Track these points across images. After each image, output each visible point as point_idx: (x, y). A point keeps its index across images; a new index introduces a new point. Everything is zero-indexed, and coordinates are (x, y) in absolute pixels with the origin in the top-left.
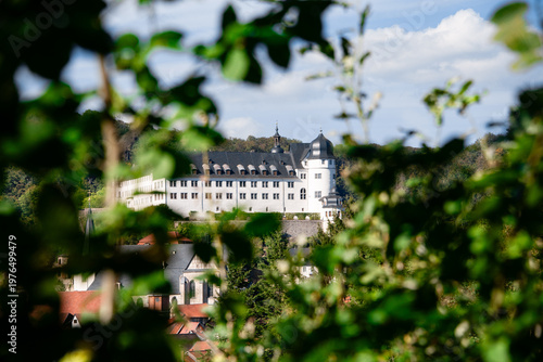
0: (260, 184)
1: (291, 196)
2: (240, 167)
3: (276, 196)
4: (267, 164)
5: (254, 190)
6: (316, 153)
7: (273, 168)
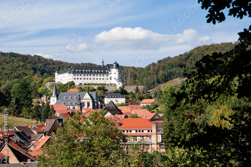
0: (99, 75)
1: (107, 79)
2: (93, 71)
3: (103, 79)
4: (101, 70)
5: (97, 77)
6: (115, 67)
7: (102, 71)
